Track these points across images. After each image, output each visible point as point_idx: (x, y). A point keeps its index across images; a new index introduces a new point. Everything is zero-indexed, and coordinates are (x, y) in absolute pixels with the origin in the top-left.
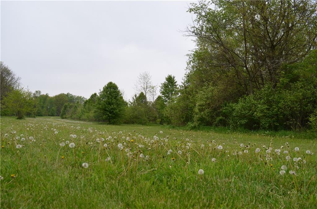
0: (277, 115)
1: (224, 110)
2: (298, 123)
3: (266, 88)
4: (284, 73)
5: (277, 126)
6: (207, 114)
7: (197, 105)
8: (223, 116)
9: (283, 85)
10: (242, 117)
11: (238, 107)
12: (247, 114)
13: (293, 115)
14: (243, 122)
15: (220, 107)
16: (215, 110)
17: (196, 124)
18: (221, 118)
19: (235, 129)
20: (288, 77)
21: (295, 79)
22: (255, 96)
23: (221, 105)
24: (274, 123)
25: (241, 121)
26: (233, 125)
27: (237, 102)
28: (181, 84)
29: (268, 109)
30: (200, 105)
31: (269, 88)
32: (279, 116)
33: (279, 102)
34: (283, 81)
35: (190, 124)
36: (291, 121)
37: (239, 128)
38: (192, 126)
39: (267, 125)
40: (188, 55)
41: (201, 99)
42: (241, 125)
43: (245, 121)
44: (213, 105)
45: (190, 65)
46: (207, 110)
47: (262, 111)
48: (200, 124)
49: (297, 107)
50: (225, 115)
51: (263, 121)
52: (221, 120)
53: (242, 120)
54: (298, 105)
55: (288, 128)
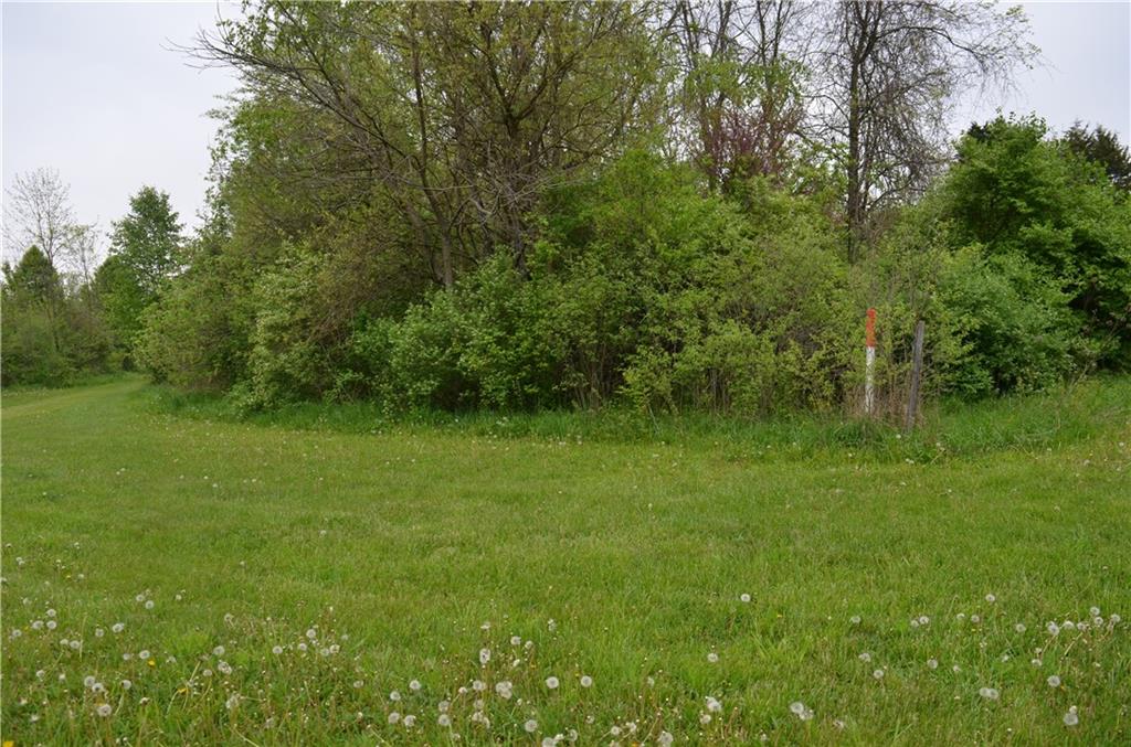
0: (531, 361)
1: (360, 341)
2: (593, 390)
3: (493, 270)
4: (546, 223)
5: (534, 394)
6: (299, 361)
7: (262, 323)
8: (355, 370)
9: (544, 261)
10: (420, 370)
11: (403, 334)
12: (435, 359)
13: (577, 358)
14: (427, 387)
15: (343, 332)
16: (327, 341)
17: (263, 394)
18: (349, 375)
19: (401, 411)
20: (561, 223)
21: (579, 237)
22: (459, 295)
23: (349, 325)
24: (522, 386)
25: (419, 384)
26: (393, 401)
27: (400, 316)
28: (196, 236)
29: (500, 341)
30: (270, 328)
31: (502, 269)
32: (539, 362)
33: (534, 319)
34: (543, 250)
35: (240, 396)
36: (575, 379)
37: (414, 410)
38: (247, 405)
39: (503, 394)
40: (214, 114)
41: (274, 306)
42: (419, 399)
43: (431, 385)
44: (317, 327)
45: (222, 161)
46: (298, 347)
47: (484, 351)
48: (278, 395)
49: (588, 336)
50: (360, 364)
51: (488, 385)
52: (351, 385)
53: (422, 381)
54: (592, 330)
55: (564, 401)
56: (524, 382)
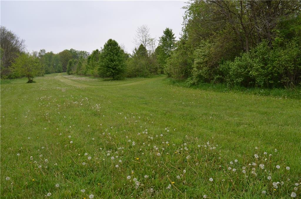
0: (272, 73)
1: (221, 67)
2: (292, 83)
3: (261, 47)
4: (279, 32)
5: (272, 83)
6: (205, 72)
7: (195, 62)
8: (220, 75)
9: (278, 44)
10: (238, 75)
11: (234, 65)
12: (243, 72)
13: (287, 73)
14: (240, 80)
15: (217, 64)
16: (212, 67)
17: (195, 80)
18: (218, 76)
19: (232, 87)
20: (284, 32)
21: (290, 36)
22: (251, 54)
23: (218, 63)
24: (268, 81)
25: (237, 79)
26: (230, 84)
27: (233, 60)
28: (179, 40)
29: (262, 67)
30: (198, 63)
31: (264, 46)
32: (274, 74)
33: (273, 61)
34: (277, 40)
35: (190, 81)
36: (285, 79)
37: (236, 86)
38: (191, 83)
39: (262, 83)
40: (184, 8)
41: (199, 57)
42: (237, 83)
43: (241, 80)
44: (210, 63)
45: (186, 20)
46: (205, 68)
47: (257, 70)
48: (199, 81)
49: (291, 66)
50: (221, 73)
51: (258, 80)
52: (218, 79)
53: (238, 79)
54: (292, 64)
55: (281, 86)
56: (269, 80)
